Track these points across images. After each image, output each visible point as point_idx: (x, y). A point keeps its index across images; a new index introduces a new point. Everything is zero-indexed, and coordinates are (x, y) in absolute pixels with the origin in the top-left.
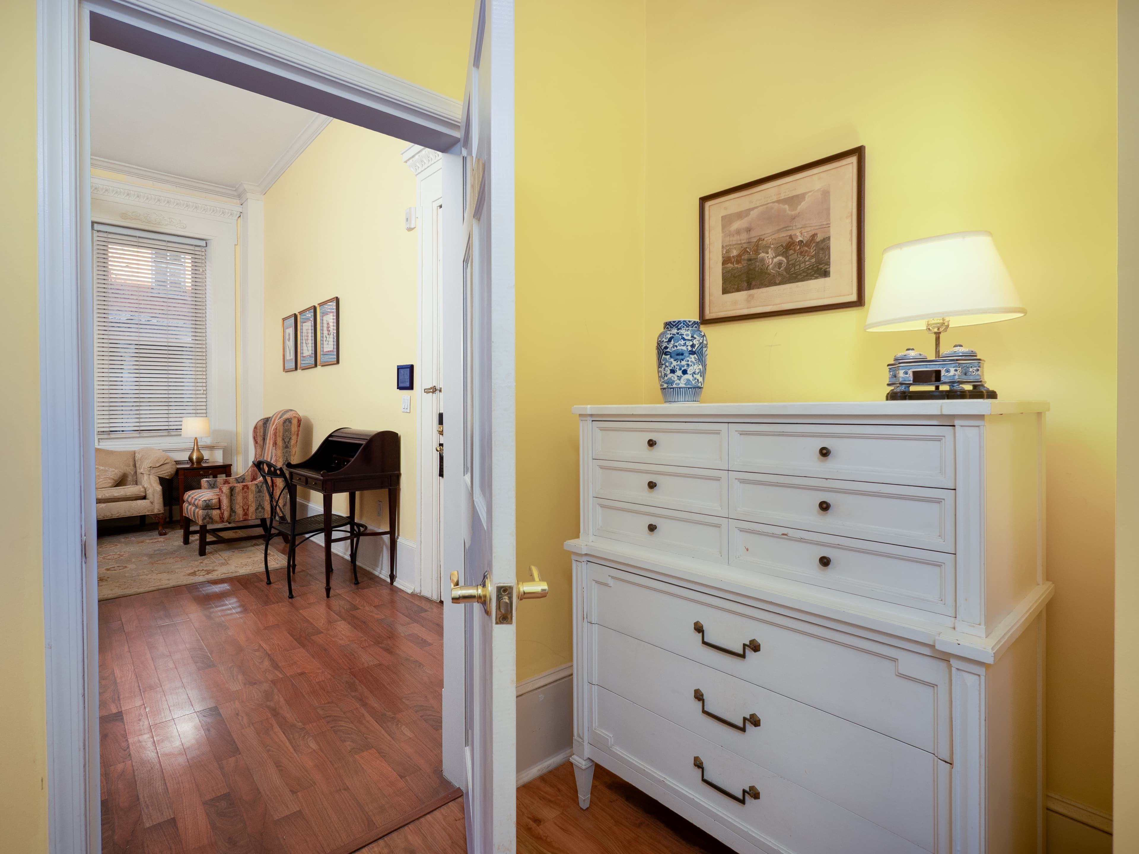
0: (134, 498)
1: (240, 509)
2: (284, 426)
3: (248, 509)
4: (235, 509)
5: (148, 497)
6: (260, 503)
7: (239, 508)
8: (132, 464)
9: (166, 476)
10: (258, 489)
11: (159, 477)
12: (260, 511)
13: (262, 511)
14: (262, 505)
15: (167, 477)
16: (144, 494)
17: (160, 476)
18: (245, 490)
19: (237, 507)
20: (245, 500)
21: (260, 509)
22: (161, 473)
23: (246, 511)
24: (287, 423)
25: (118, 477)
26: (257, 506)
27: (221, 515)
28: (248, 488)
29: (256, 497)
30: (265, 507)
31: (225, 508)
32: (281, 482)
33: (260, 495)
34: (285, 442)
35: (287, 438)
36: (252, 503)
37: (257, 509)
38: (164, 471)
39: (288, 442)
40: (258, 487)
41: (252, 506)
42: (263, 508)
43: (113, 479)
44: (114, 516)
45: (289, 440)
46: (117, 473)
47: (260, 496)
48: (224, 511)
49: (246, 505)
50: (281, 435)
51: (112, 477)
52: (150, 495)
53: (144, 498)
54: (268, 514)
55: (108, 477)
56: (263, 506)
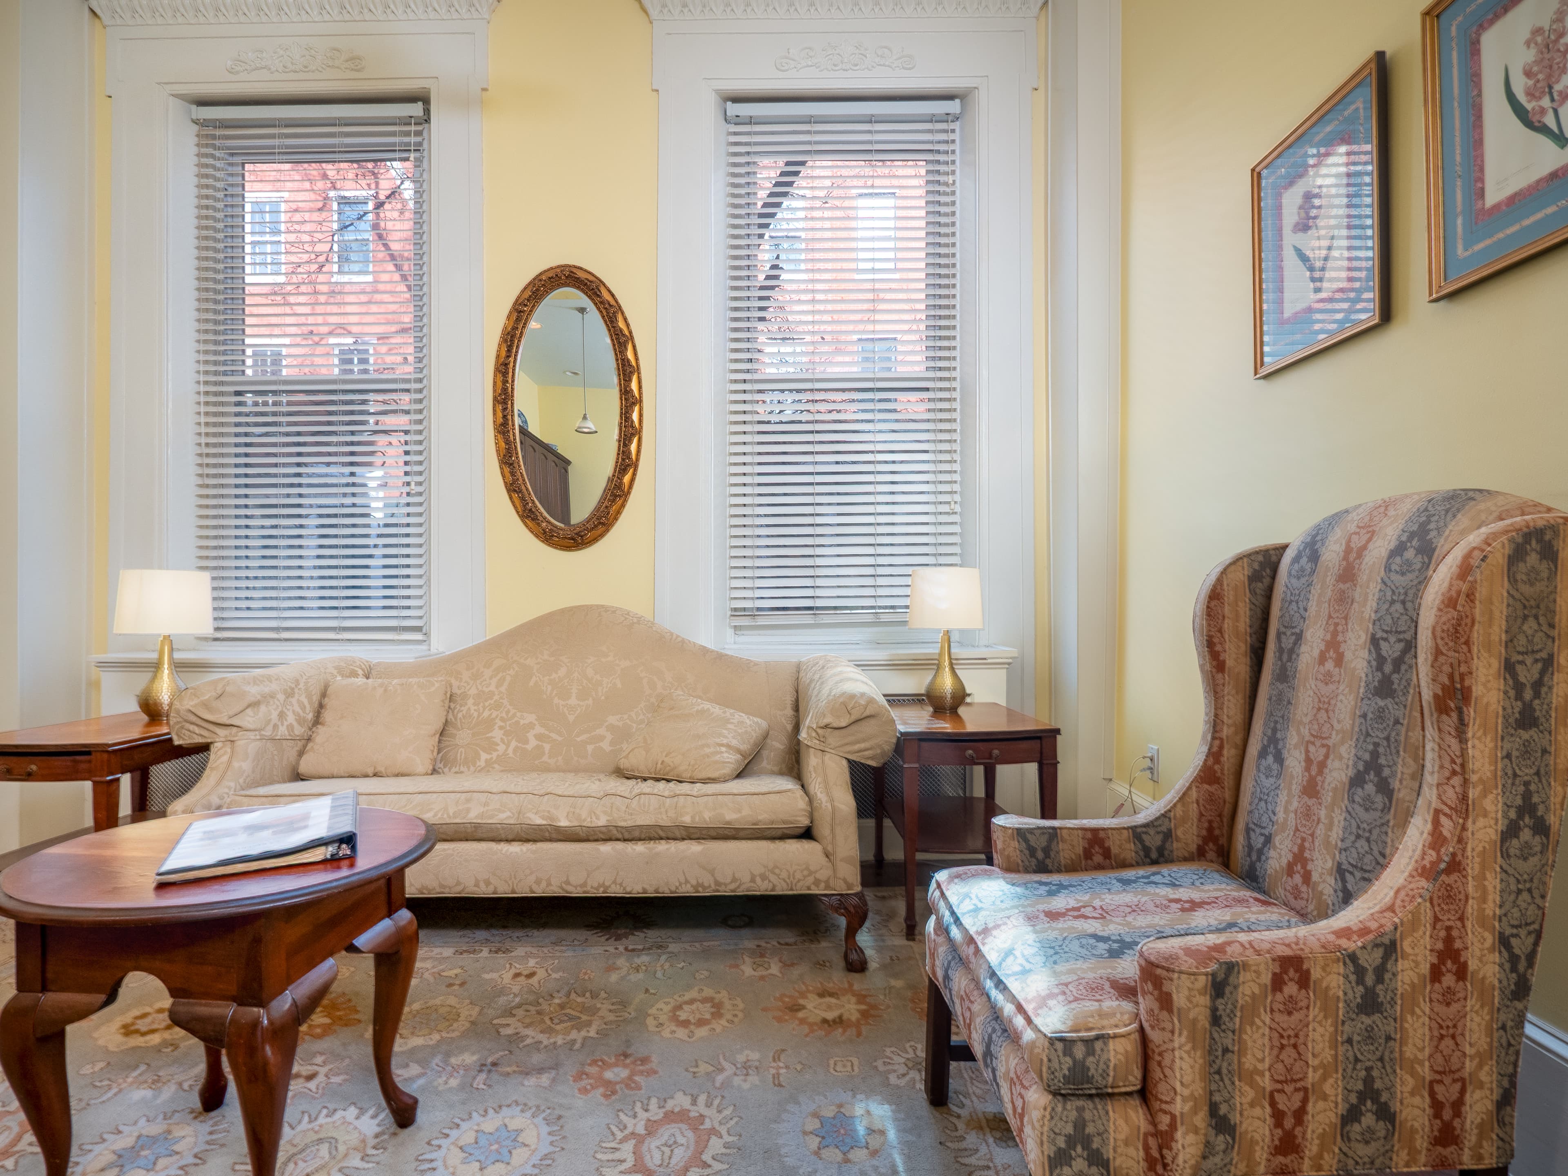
0: (779, 833)
1: (1257, 1111)
2: (1513, 580)
3: (1300, 1114)
4: (1232, 1108)
5: (816, 832)
6: (1368, 1081)
7: (1252, 1105)
8: (789, 700)
9: (868, 758)
10: (1360, 989)
11: (849, 760)
12: (1370, 1130)
13: (1381, 1128)
14: (1378, 1092)
15: (873, 763)
16: (805, 822)
17: (851, 757)
18: (1291, 989)
19: (1243, 1095)
20: (1289, 1055)
21: (1368, 1120)
22: (857, 747)
23: (1288, 1123)
24: (1533, 559)
25: (752, 741)
26: (1353, 1099)
27: (1152, 1142)
28: (1304, 981)
29: (1349, 1041)
30: (1396, 1106)
31: (1179, 1107)
32: (1492, 950)
33: (1369, 1029)
34: (1519, 688)
35: (1529, 660)
36: (1324, 1078)
37: (1352, 1115)
38: (864, 740)
39: (1538, 685)
40: (1360, 972)
41: (1325, 1097)
42: (1386, 1114)
43: (739, 751)
44: (722, 888)
45: (1543, 673)
46: (749, 729)
47: (1369, 1036)
48: (1173, 1126)
49: (1289, 1088)
50: (1495, 638)
51: (734, 743)
52: (823, 830)
53: (807, 834)
54: (1413, 1153)
55: (725, 741)
56: (1384, 1097)
